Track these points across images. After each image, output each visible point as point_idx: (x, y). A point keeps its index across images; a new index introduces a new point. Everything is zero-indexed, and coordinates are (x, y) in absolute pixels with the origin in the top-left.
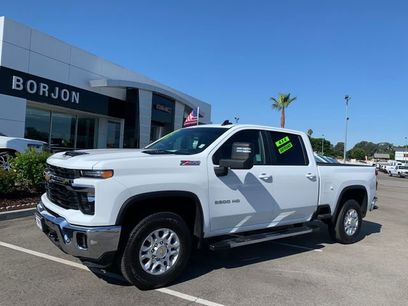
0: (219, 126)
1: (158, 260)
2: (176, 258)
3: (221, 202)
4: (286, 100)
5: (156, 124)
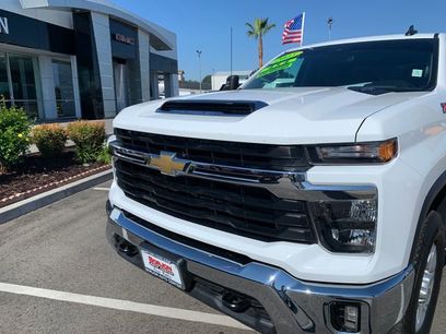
4: (263, 26)
5: (117, 60)
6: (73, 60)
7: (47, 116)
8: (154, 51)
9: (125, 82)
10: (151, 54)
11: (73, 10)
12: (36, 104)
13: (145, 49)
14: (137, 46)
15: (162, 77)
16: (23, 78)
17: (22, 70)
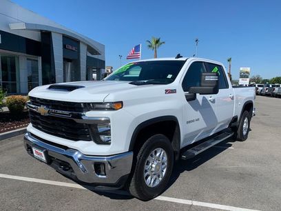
0: (174, 59)
1: (154, 174)
2: (165, 170)
3: (190, 122)
4: (157, 42)
5: (66, 60)
6: (40, 59)
7: (22, 92)
8: (90, 55)
9: (71, 73)
10: (87, 57)
11: (41, 31)
12: (15, 84)
13: (84, 54)
14: (79, 52)
15: (95, 70)
16: (9, 68)
17: (9, 63)
